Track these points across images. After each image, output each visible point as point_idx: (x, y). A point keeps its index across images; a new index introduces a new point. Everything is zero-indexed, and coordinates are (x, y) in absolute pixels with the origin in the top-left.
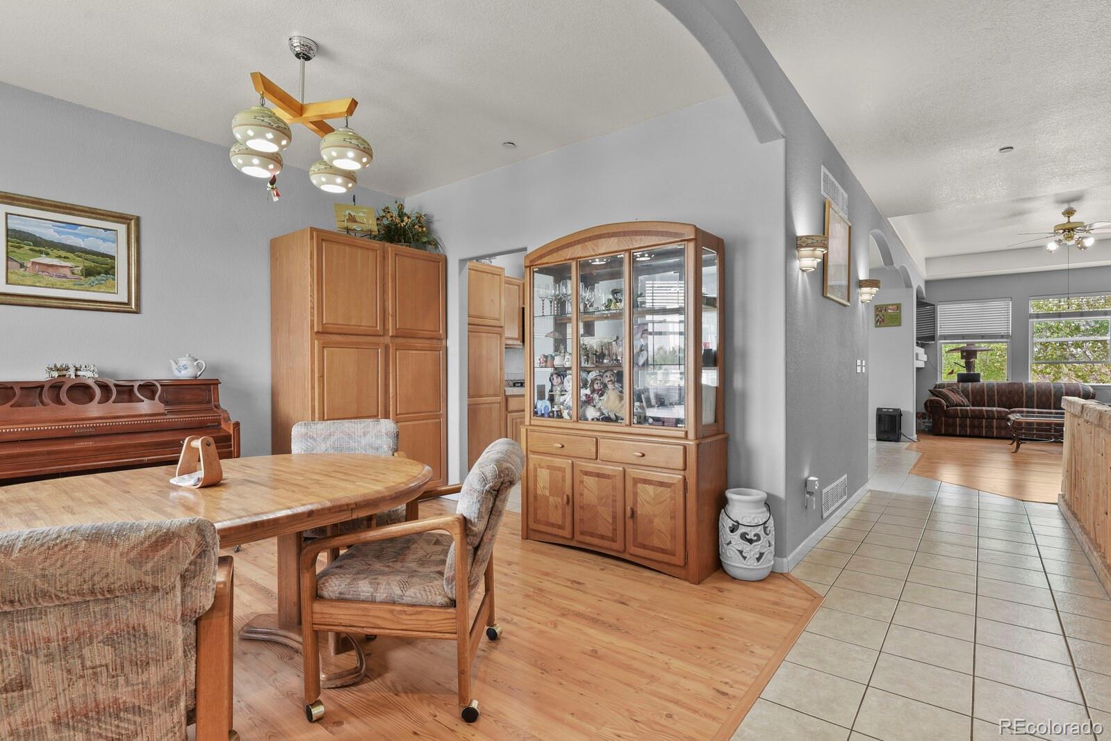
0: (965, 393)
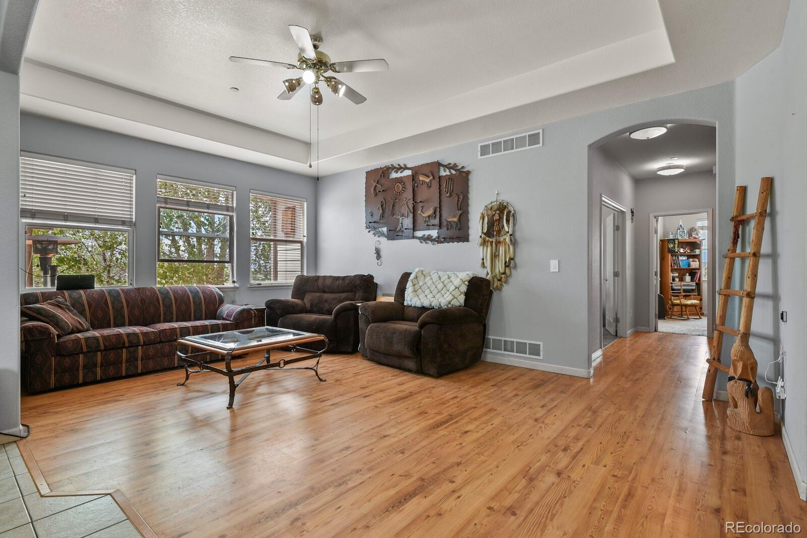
0: (77, 307)
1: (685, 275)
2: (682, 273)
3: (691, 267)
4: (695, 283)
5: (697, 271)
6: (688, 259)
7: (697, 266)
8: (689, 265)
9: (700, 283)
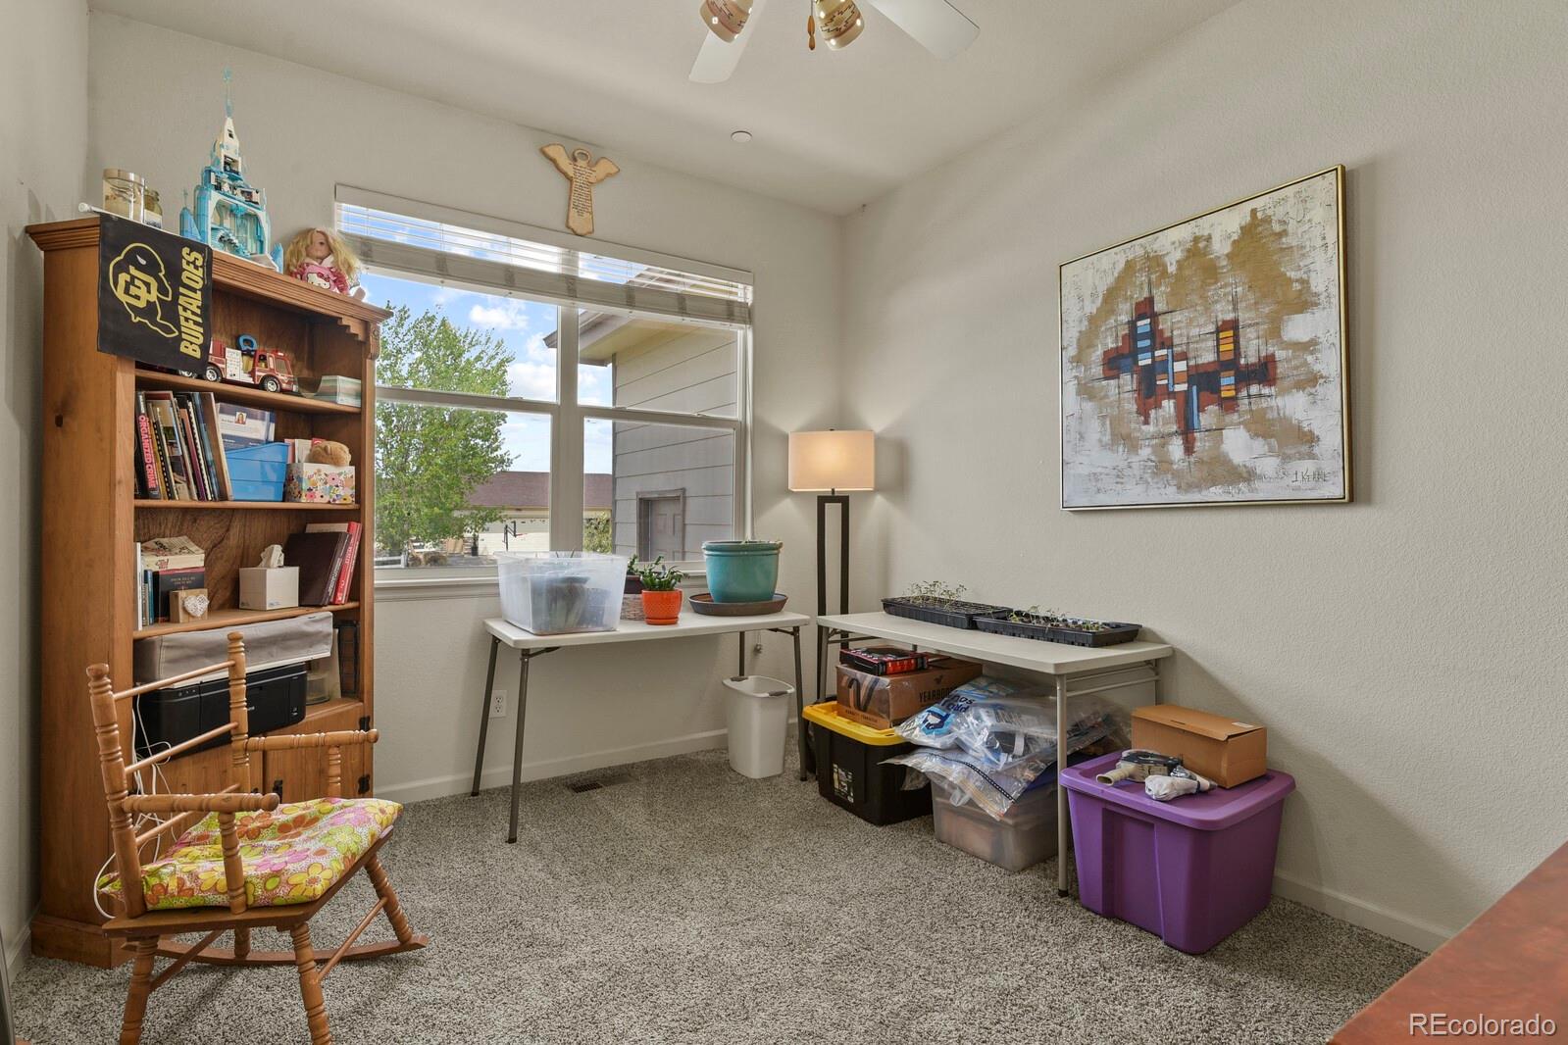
1: (257, 562)
2: (234, 539)
3: (304, 502)
4: (326, 613)
5: (342, 527)
6: (279, 438)
7: (345, 495)
8: (289, 484)
9: (357, 610)
